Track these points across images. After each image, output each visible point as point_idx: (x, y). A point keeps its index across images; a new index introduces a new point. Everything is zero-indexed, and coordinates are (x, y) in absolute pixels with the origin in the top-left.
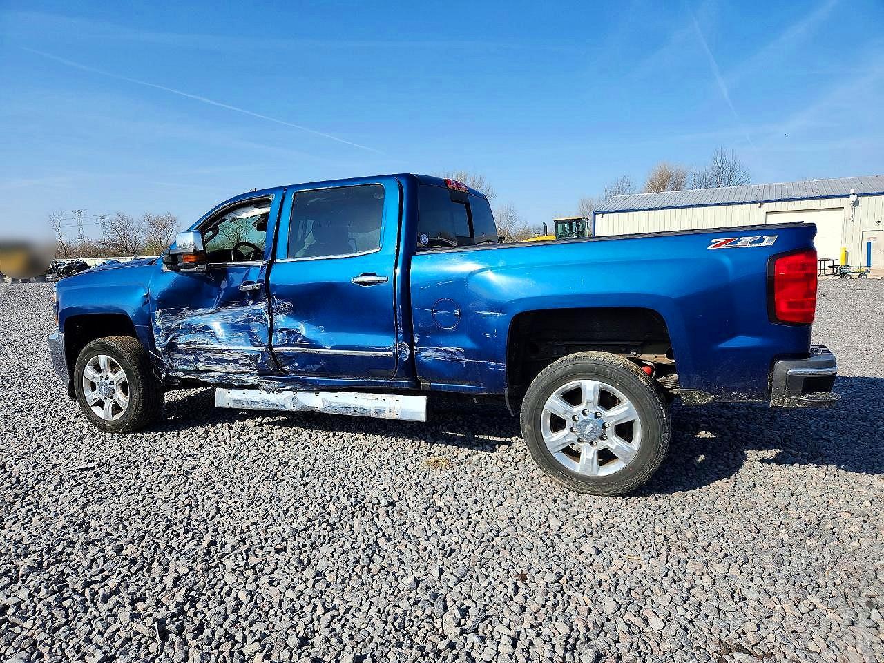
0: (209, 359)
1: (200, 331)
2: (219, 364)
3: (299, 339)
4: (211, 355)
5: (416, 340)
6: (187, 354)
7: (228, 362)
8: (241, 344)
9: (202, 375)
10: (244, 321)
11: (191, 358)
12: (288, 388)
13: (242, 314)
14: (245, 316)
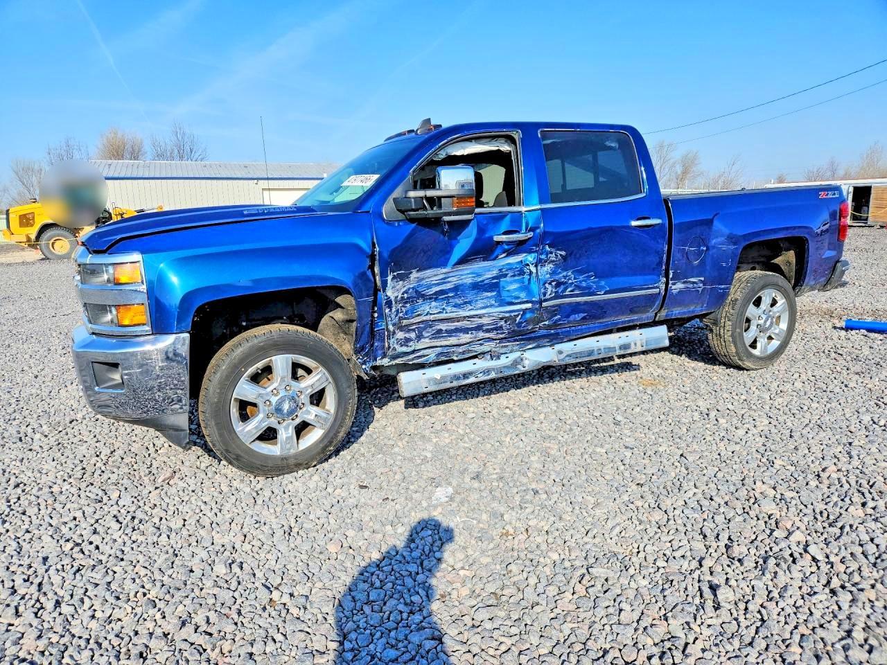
0: (440, 331)
1: (430, 299)
2: (450, 336)
3: (569, 289)
4: (443, 326)
5: (671, 276)
6: (409, 331)
7: (466, 331)
8: (491, 306)
9: (412, 356)
10: (493, 278)
11: (413, 335)
12: (530, 346)
13: (489, 271)
14: (495, 273)
